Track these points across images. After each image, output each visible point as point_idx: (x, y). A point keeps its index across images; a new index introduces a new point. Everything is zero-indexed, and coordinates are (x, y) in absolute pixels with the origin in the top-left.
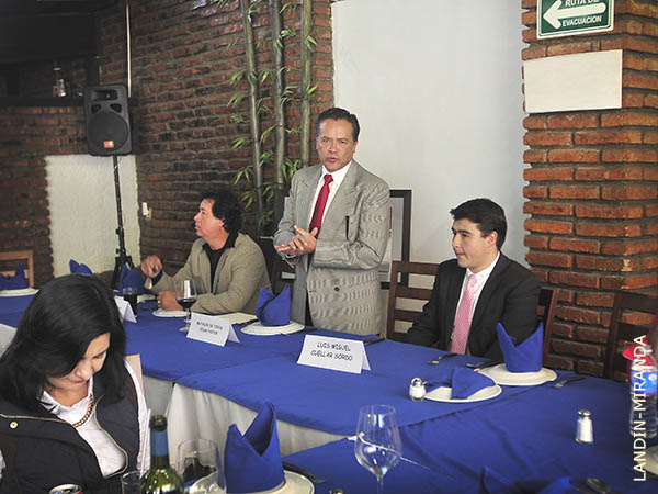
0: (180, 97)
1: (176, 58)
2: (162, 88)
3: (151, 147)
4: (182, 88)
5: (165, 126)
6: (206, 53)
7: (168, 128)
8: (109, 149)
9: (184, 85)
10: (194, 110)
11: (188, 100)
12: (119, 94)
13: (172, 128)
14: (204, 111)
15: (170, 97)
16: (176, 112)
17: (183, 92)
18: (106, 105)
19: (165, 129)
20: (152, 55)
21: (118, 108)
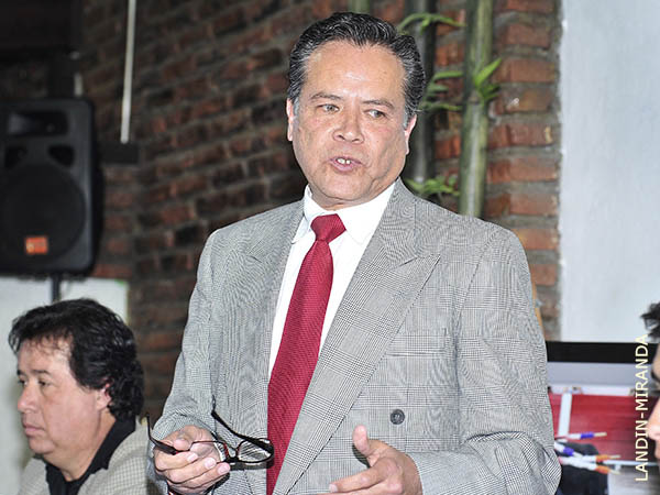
0: (220, 132)
1: (220, 34)
2: (186, 115)
3: (158, 264)
4: (224, 110)
5: (186, 209)
6: (279, 15)
7: (193, 214)
8: (37, 257)
9: (229, 102)
10: (244, 164)
11: (236, 137)
12: (73, 123)
13: (201, 212)
14: (263, 161)
15: (201, 135)
16: (211, 171)
17: (225, 120)
18: (39, 149)
19: (187, 218)
20: (173, 37)
21: (65, 155)
